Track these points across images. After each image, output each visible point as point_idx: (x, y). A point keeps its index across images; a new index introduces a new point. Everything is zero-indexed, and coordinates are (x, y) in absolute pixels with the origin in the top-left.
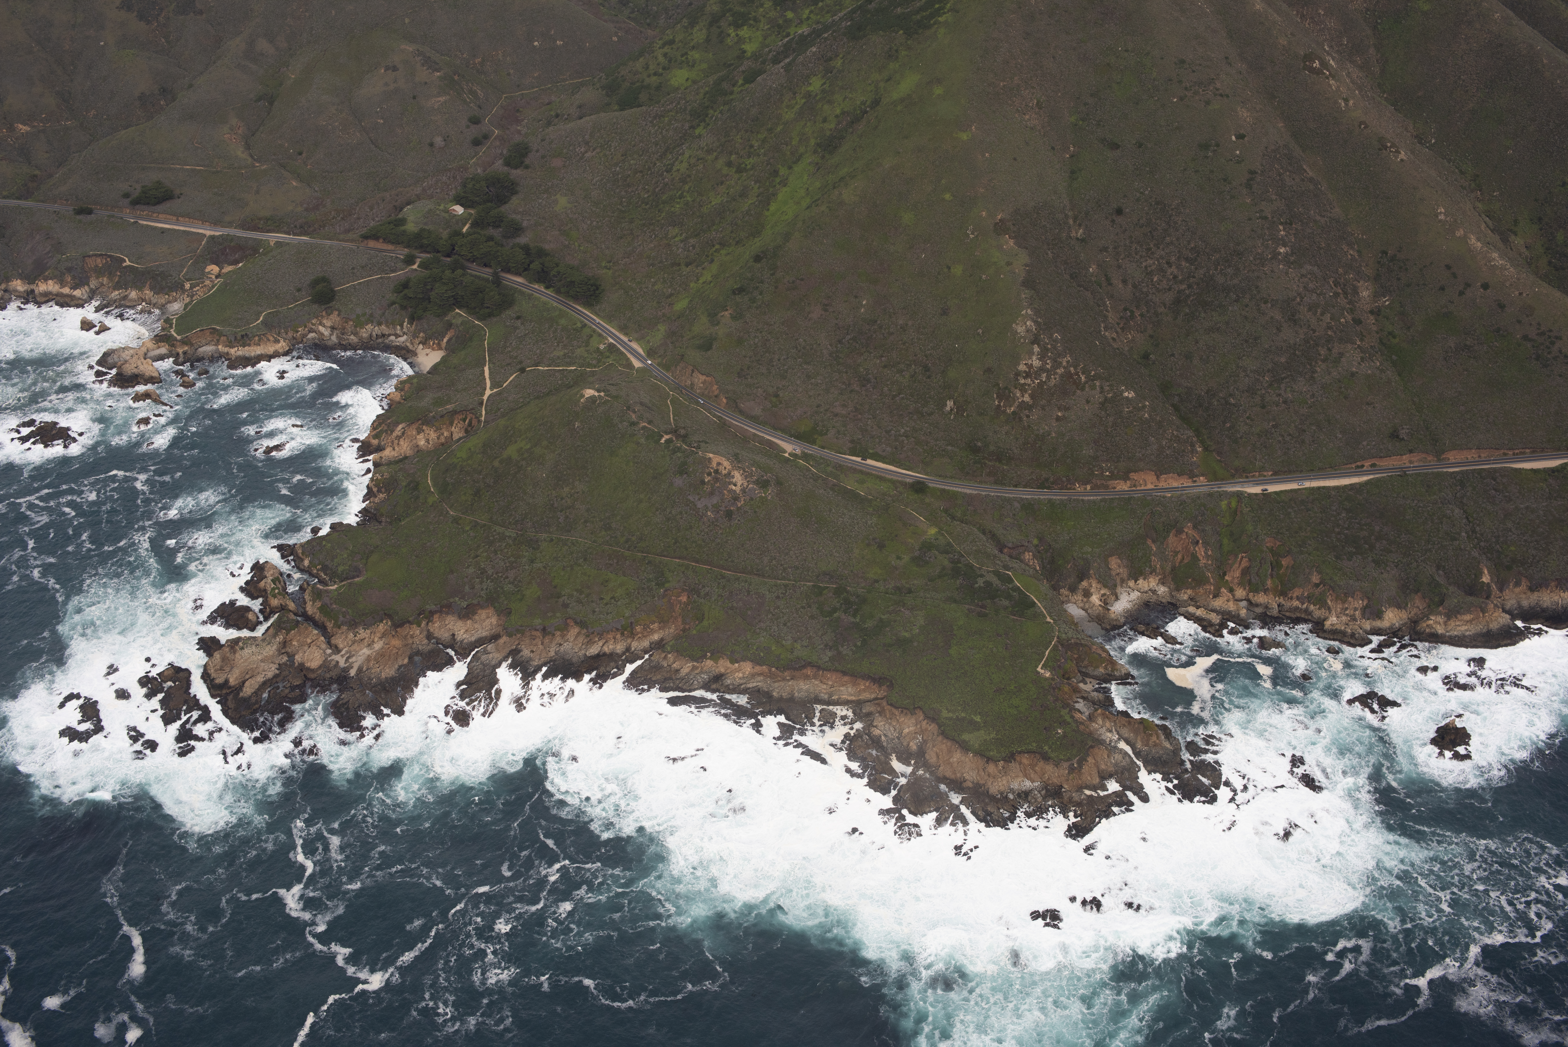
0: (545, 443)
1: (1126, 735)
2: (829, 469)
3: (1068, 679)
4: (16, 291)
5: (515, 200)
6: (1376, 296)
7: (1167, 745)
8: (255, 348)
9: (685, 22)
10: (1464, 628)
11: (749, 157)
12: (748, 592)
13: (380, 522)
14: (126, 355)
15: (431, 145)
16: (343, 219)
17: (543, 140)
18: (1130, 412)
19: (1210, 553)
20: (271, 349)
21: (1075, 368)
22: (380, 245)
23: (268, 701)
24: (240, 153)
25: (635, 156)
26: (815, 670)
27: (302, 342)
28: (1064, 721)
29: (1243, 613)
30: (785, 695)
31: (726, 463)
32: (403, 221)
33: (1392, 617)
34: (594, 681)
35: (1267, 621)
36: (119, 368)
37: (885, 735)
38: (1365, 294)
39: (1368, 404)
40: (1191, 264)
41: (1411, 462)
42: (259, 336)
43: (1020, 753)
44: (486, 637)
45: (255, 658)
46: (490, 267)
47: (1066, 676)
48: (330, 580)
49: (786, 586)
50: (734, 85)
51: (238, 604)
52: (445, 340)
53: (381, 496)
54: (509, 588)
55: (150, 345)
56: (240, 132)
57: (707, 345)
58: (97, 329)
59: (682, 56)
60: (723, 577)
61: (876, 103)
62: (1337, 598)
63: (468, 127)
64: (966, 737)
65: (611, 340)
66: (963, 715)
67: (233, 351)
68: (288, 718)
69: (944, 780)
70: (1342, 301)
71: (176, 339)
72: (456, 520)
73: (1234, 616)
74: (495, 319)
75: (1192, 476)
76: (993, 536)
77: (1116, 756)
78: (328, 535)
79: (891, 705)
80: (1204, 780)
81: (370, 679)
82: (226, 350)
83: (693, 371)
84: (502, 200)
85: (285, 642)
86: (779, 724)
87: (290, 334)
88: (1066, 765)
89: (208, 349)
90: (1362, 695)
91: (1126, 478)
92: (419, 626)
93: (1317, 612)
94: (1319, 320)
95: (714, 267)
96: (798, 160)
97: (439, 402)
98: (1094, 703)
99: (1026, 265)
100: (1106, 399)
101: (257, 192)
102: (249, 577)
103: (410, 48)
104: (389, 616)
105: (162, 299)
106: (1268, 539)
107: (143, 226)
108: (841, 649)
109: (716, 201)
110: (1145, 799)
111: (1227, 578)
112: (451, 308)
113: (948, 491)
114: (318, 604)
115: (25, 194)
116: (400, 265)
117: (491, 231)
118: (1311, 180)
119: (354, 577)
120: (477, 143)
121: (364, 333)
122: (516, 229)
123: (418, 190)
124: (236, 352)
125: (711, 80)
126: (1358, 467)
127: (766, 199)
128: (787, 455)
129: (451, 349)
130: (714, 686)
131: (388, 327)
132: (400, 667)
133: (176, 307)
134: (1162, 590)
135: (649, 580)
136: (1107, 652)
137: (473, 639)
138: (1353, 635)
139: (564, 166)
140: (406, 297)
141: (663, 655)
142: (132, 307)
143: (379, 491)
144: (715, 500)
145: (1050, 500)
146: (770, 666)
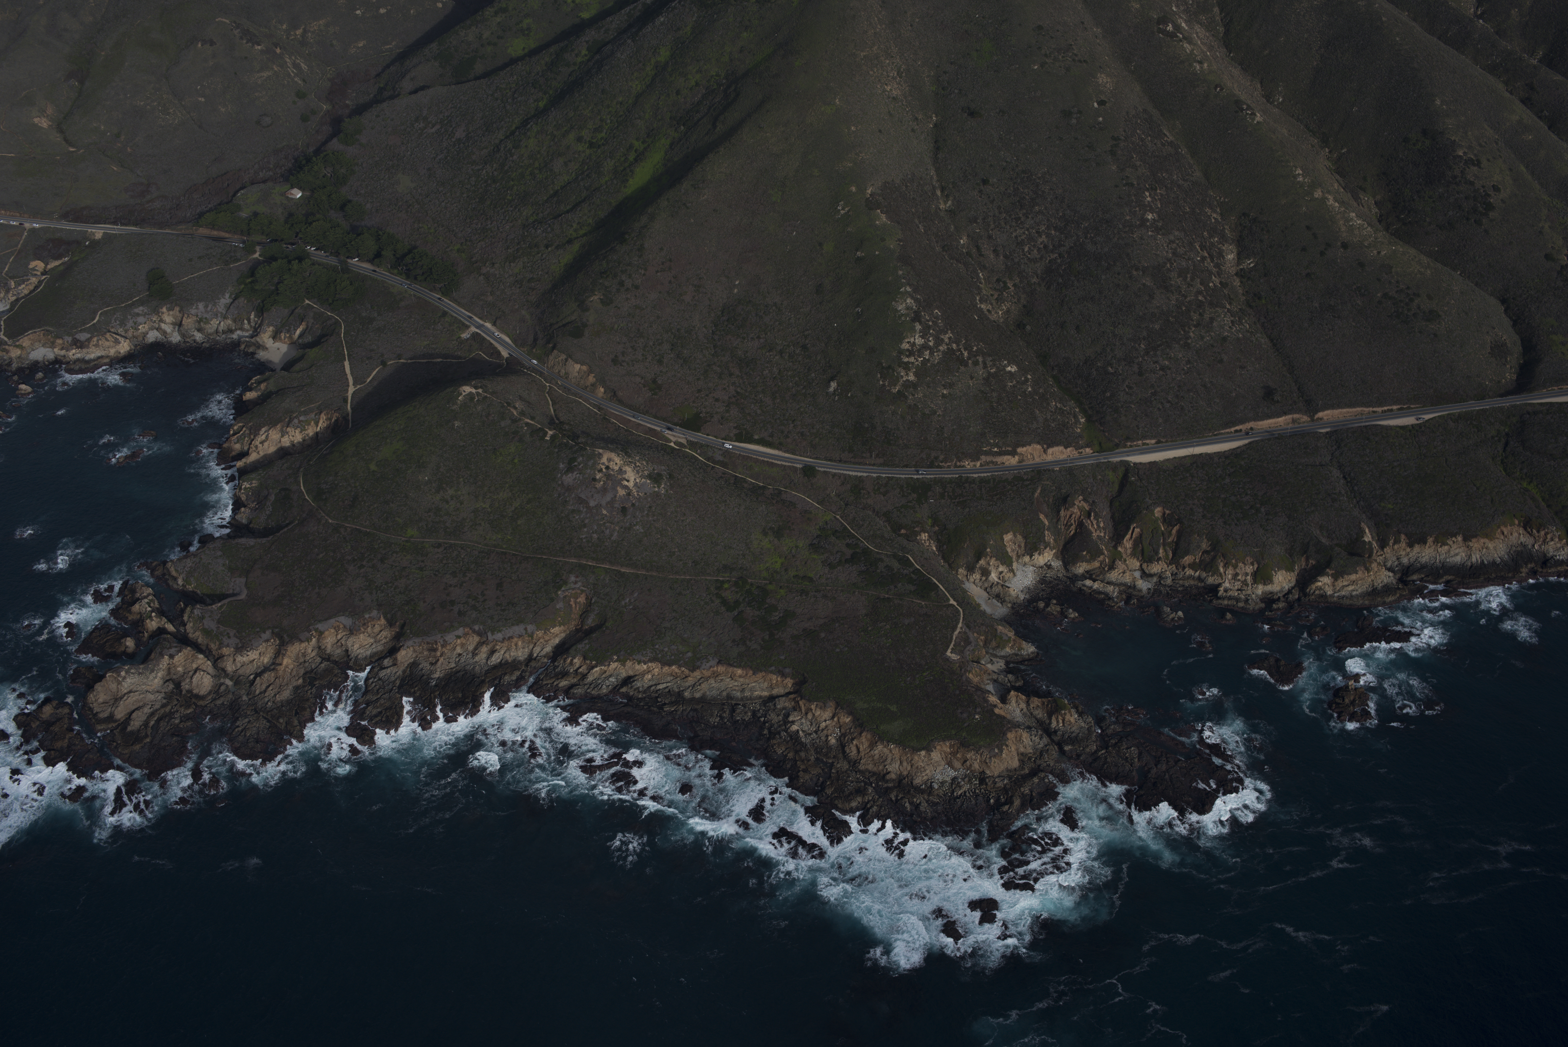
0: (423, 444)
2: (717, 457)
3: (977, 661)
5: (354, 181)
6: (1240, 257)
7: (1081, 723)
8: (94, 349)
10: (1351, 588)
11: (601, 131)
12: (650, 590)
15: (258, 123)
17: (378, 116)
18: (1014, 386)
19: (1102, 525)
20: (111, 350)
21: (957, 344)
22: (216, 234)
28: (980, 705)
31: (617, 459)
32: (237, 208)
33: (1281, 580)
37: (803, 731)
38: (1230, 257)
39: (1241, 367)
40: (1061, 233)
42: (98, 336)
43: (940, 740)
44: (381, 651)
45: (139, 688)
47: (975, 659)
49: (688, 582)
50: (577, 56)
52: (296, 334)
53: (252, 505)
54: (400, 598)
56: (50, 114)
57: (578, 332)
59: (517, 24)
60: (622, 576)
62: (1228, 564)
63: (295, 102)
64: (885, 727)
65: (475, 329)
66: (879, 705)
67: (70, 354)
70: (1209, 265)
71: (6, 343)
72: (337, 529)
73: (1130, 587)
74: (349, 311)
75: (1078, 447)
76: (888, 519)
77: (1033, 738)
79: (806, 699)
81: (265, 703)
82: (63, 353)
83: (567, 360)
84: (342, 182)
85: (169, 669)
87: (130, 333)
88: (986, 750)
89: (41, 353)
92: (310, 641)
93: (1210, 579)
94: (1189, 285)
95: (575, 249)
97: (301, 401)
99: (900, 240)
100: (989, 374)
101: (77, 180)
103: (227, 20)
104: (277, 635)
106: (1157, 509)
108: (749, 644)
109: (569, 178)
111: (1120, 549)
112: (301, 300)
113: (839, 475)
114: (200, 625)
116: (239, 254)
117: (334, 216)
119: (235, 595)
120: (305, 119)
121: (210, 329)
123: (250, 173)
124: (74, 354)
125: (552, 50)
127: (623, 176)
128: (673, 445)
130: (623, 690)
131: (234, 321)
132: (295, 689)
133: (2, 308)
134: (1057, 564)
135: (546, 583)
137: (368, 654)
138: (1246, 601)
139: (403, 144)
140: (252, 290)
141: (568, 660)
143: (248, 500)
144: (609, 497)
145: (940, 479)
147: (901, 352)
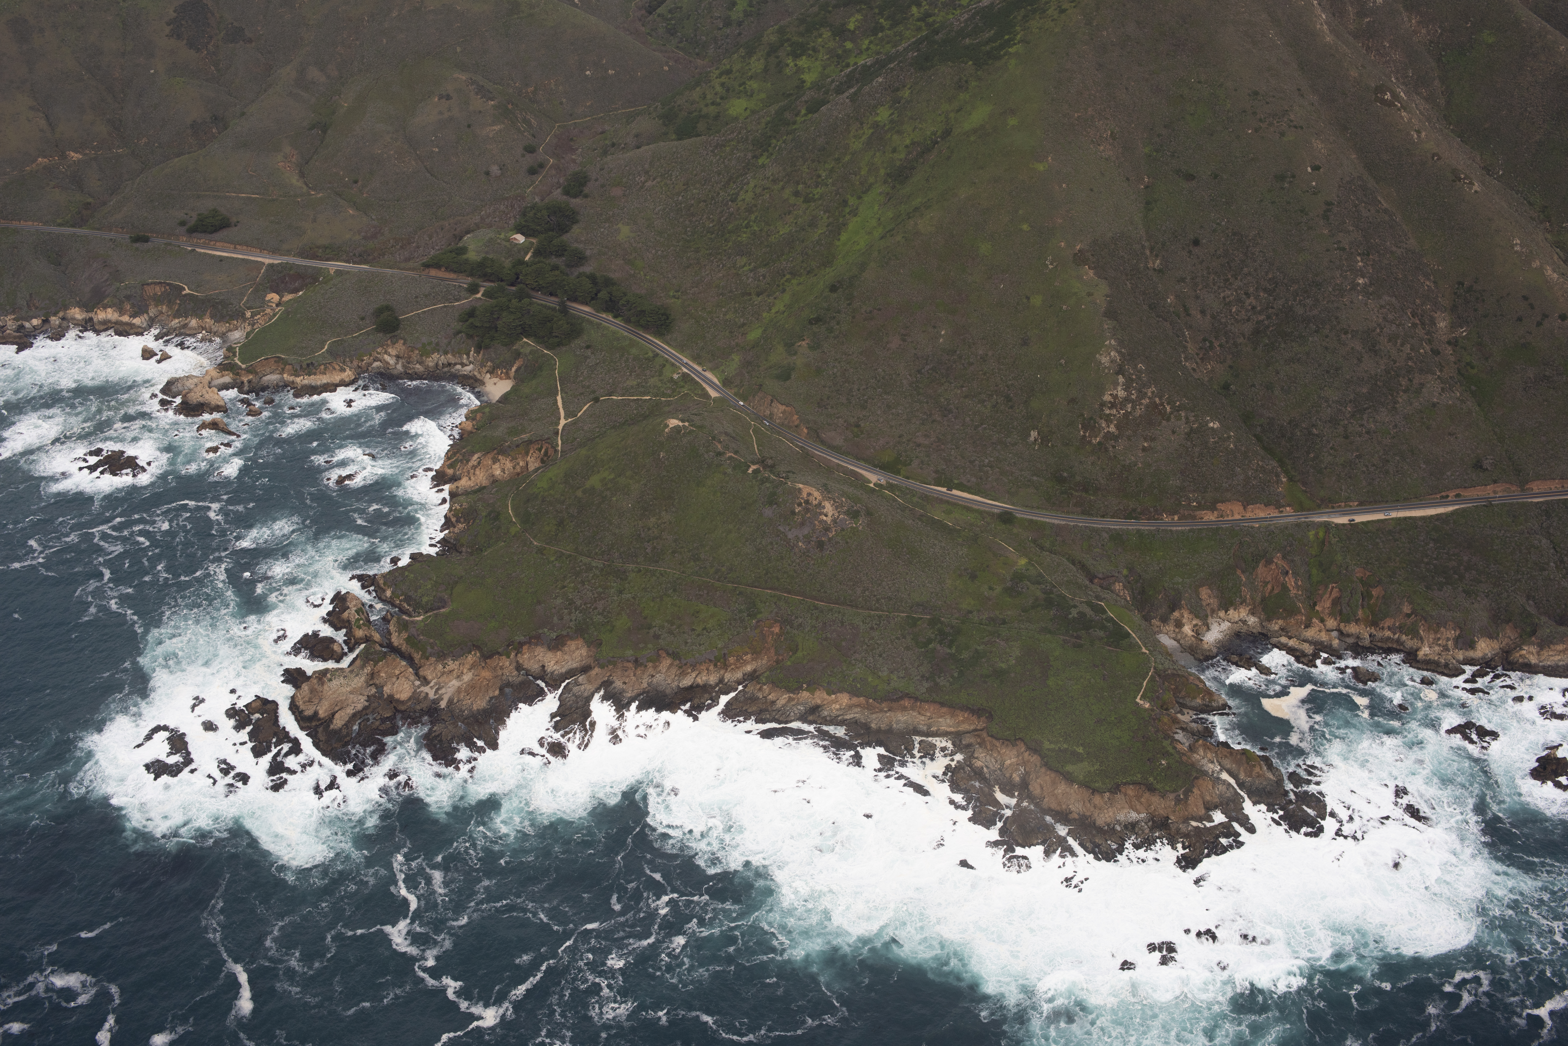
0: (629, 473)
1: (1228, 766)
2: (915, 499)
3: (1167, 709)
4: (74, 319)
5: (576, 230)
6: (1453, 327)
7: (1270, 776)
8: (321, 377)
9: (742, 52)
10: (1557, 658)
11: (817, 187)
12: (842, 623)
13: (461, 553)
14: (190, 384)
15: (487, 173)
16: (402, 247)
17: (602, 169)
18: (1215, 442)
19: (1300, 583)
20: (337, 378)
21: (1160, 398)
22: (441, 274)
23: (359, 734)
24: (295, 181)
25: (698, 186)
26: (912, 701)
27: (367, 371)
28: (1168, 751)
29: (1336, 643)
30: (883, 727)
31: (816, 494)
32: (463, 250)
33: (1484, 648)
34: (688, 713)
35: (1358, 650)
36: (184, 397)
37: (986, 766)
38: (1442, 325)
39: (1450, 434)
40: (1270, 295)
41: (1495, 492)
42: (325, 364)
43: (1125, 784)
44: (576, 669)
45: (344, 690)
46: (556, 296)
47: (1164, 707)
48: (414, 610)
49: (880, 617)
50: (797, 115)
51: (322, 635)
52: (514, 369)
53: (461, 526)
54: (598, 619)
55: (214, 373)
56: (293, 160)
57: (785, 375)
58: (158, 357)
59: (740, 85)
60: (816, 608)
61: (947, 133)
62: (1429, 629)
63: (523, 156)
64: (1069, 768)
65: (685, 370)
66: (1065, 746)
67: (298, 380)
68: (380, 751)
69: (1050, 811)
70: (1420, 332)
71: (240, 368)
72: (540, 551)
73: (1326, 647)
74: (564, 349)
75: (1278, 506)
76: (1083, 567)
77: (1220, 787)
78: (409, 565)
79: (992, 736)
80: (1309, 811)
81: (462, 711)
82: (292, 378)
83: (772, 401)
84: (563, 229)
85: (373, 674)
86: (879, 755)
87: (355, 363)
88: (1172, 796)
89: (272, 378)
90: (1460, 725)
91: (1213, 508)
92: (508, 657)
93: (1410, 643)
94: (1400, 351)
95: (787, 297)
96: (868, 190)
97: (513, 432)
98: (1193, 734)
99: (1107, 296)
100: (1192, 429)
101: (314, 221)
102: (330, 608)
103: (463, 77)
104: (478, 647)
105: (222, 328)
106: (1357, 570)
107: (200, 254)
108: (938, 680)
109: (784, 230)
110: (1252, 830)
111: (1317, 608)
112: (518, 338)
113: (1036, 522)
114: (405, 635)
115: (80, 221)
116: (463, 294)
117: (554, 260)
118: (1386, 211)
119: (439, 608)
120: (532, 171)
121: (430, 362)
122: (580, 259)
123: (477, 219)
124: (302, 380)
125: (773, 109)
126: (1442, 497)
127: (836, 229)
128: (872, 485)
129: (520, 379)
130: (811, 718)
131: (454, 356)
132: (491, 698)
133: (237, 335)
134: (1252, 620)
135: (740, 611)
136: (1202, 681)
137: (564, 670)
138: (1446, 665)
139: (624, 195)
140: (473, 326)
141: (758, 686)
142: (193, 335)
143: (458, 521)
144: (806, 530)
145: (1138, 531)
146: (867, 697)
147: (1103, 404)
